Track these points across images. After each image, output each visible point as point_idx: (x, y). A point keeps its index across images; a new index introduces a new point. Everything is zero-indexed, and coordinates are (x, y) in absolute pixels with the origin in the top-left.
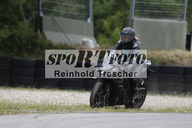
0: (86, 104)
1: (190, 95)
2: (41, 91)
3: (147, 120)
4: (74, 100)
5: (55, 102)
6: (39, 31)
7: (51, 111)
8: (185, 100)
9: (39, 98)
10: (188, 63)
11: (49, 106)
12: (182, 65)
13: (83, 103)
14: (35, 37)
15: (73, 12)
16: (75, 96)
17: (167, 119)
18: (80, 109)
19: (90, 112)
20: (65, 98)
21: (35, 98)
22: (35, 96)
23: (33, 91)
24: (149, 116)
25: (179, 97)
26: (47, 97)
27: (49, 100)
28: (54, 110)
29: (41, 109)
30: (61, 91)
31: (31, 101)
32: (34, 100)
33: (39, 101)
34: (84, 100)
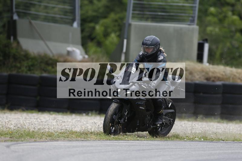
0: (72, 130)
1: (202, 118)
2: (15, 113)
3: (148, 150)
4: (56, 125)
5: (33, 127)
6: (12, 38)
7: (28, 138)
8: (197, 125)
9: (13, 123)
10: (200, 78)
11: (25, 132)
12: (192, 80)
13: (68, 129)
14: (7, 46)
15: (55, 14)
16: (58, 120)
17: (173, 149)
18: (64, 136)
19: (77, 141)
20: (46, 122)
21: (7, 123)
22: (7, 120)
23: (5, 113)
24: (151, 146)
25: (188, 121)
26: (23, 121)
27: (25, 125)
28: (31, 138)
29: (15, 136)
30: (40, 113)
31: (2, 126)
32: (6, 125)
33: (12, 126)
34: (69, 125)
